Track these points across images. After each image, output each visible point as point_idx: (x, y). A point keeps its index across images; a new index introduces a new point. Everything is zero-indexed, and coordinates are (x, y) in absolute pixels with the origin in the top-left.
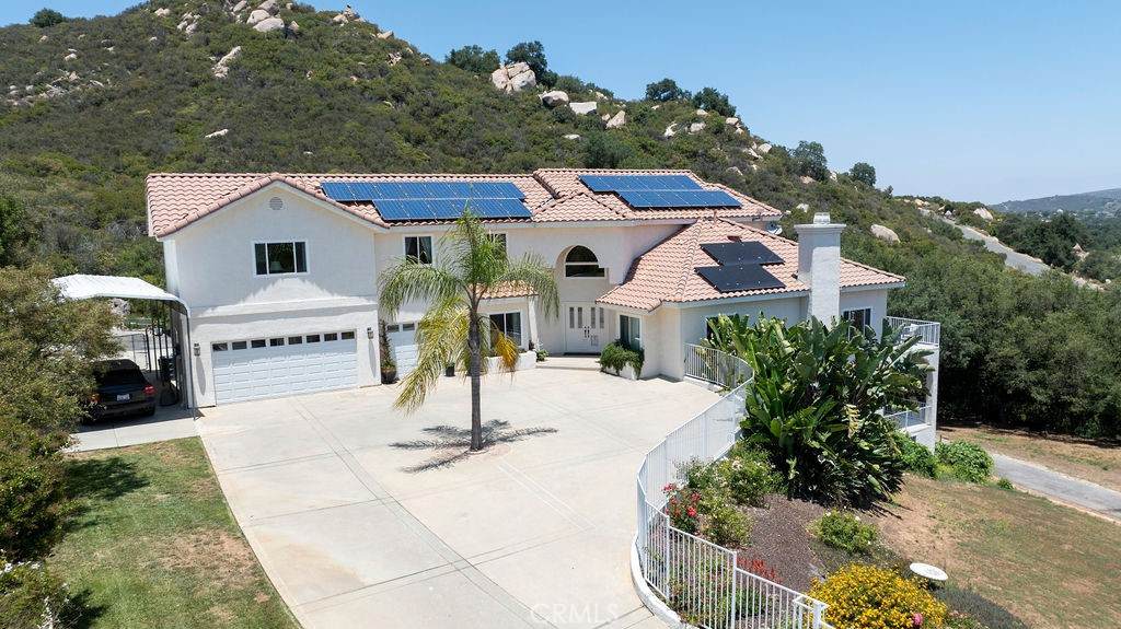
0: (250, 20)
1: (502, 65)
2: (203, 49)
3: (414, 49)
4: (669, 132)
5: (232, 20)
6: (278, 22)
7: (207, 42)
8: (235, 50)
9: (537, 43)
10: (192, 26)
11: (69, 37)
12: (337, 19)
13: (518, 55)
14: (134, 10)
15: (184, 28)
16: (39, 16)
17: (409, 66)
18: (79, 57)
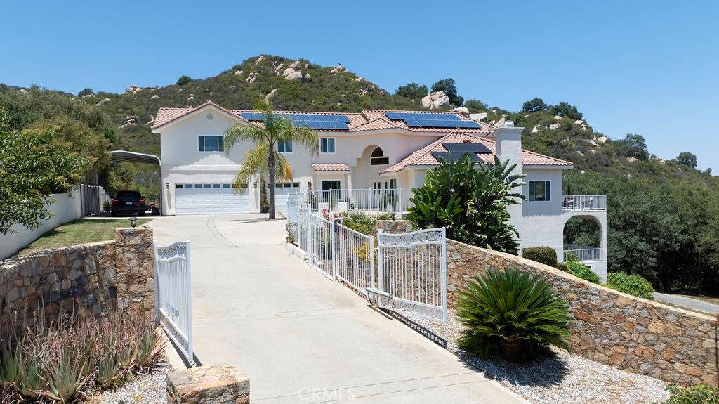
0: (284, 74)
1: (429, 94)
2: (257, 91)
3: (376, 87)
4: (535, 130)
5: (274, 74)
6: (299, 74)
7: (260, 86)
8: (274, 90)
9: (451, 80)
10: (254, 79)
11: (192, 89)
12: (332, 71)
13: (438, 87)
14: (225, 73)
15: (250, 80)
16: (180, 80)
17: (372, 96)
18: (195, 98)
